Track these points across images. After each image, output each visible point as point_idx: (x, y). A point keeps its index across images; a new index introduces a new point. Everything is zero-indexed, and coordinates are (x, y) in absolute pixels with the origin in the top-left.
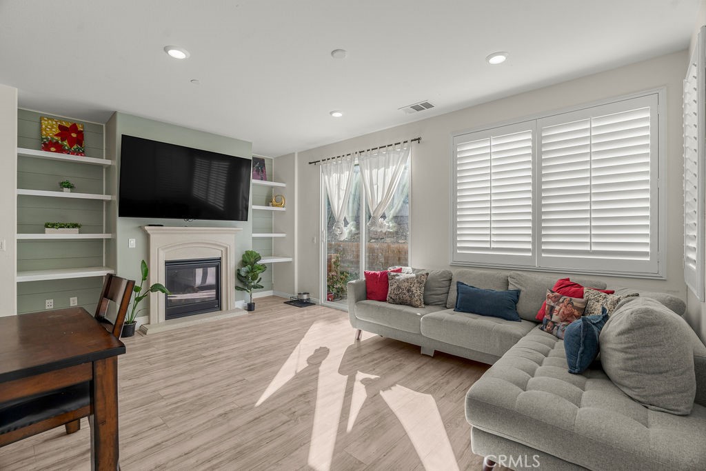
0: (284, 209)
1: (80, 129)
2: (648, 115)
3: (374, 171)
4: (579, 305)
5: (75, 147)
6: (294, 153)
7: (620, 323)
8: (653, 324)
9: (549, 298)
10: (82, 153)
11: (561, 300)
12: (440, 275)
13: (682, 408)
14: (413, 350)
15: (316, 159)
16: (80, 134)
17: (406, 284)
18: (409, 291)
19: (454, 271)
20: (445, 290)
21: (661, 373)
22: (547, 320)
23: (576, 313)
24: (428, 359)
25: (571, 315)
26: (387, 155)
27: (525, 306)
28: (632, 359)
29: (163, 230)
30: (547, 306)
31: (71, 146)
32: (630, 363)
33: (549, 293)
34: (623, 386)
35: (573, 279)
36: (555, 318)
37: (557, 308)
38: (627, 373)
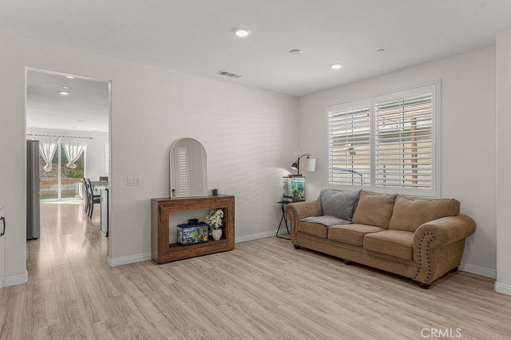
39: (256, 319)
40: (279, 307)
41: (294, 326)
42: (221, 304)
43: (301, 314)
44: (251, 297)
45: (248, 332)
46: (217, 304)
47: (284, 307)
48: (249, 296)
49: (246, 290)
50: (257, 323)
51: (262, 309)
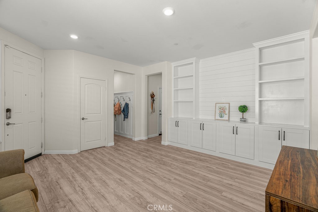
39: (153, 174)
40: (143, 180)
41: (137, 172)
42: (174, 179)
43: (132, 178)
44: (160, 185)
45: (155, 169)
46: (175, 179)
47: (140, 180)
48: (161, 186)
49: (165, 191)
50: (152, 172)
51: (151, 179)
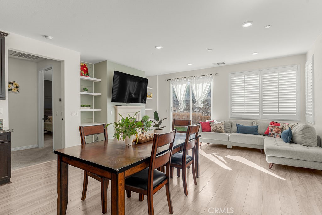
0: (151, 98)
1: (86, 66)
2: (295, 72)
3: (197, 85)
4: (281, 128)
5: (86, 74)
6: (157, 76)
7: (300, 128)
8: (308, 128)
9: (270, 126)
10: (88, 76)
11: (275, 127)
12: (228, 122)
13: (315, 145)
14: (224, 147)
15: (169, 79)
16: (87, 68)
17: (219, 125)
18: (220, 127)
19: (232, 121)
20: (230, 127)
21: (310, 138)
22: (271, 133)
23: (280, 130)
24: (230, 150)
25: (279, 131)
26: (203, 79)
27: (261, 130)
28: (303, 136)
29: (122, 107)
30: (270, 129)
31: (85, 73)
32: (303, 137)
33: (270, 125)
34: (301, 143)
35: (275, 121)
36: (273, 132)
37: (274, 129)
38: (302, 140)
